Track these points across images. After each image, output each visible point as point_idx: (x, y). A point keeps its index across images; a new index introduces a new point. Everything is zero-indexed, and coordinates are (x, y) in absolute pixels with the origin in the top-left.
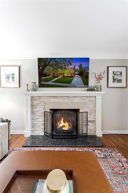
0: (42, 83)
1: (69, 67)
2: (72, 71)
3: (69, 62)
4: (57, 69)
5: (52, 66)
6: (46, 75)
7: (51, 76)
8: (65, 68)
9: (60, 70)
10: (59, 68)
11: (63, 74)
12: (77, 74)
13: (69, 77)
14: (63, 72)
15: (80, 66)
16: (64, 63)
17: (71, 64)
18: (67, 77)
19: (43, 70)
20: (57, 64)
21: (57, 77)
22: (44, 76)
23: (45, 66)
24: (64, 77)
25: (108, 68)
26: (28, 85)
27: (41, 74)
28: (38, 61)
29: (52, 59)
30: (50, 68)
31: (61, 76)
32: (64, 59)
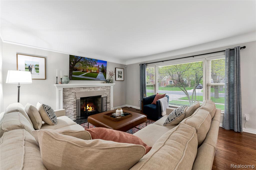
0: (73, 76)
1: (95, 66)
2: (97, 69)
3: (95, 62)
4: (86, 66)
5: (82, 62)
6: (76, 70)
7: (81, 71)
8: (92, 66)
9: (88, 67)
10: (87, 65)
11: (91, 70)
12: (100, 71)
13: (95, 73)
14: (90, 68)
15: (102, 66)
16: (91, 62)
17: (96, 64)
18: (94, 72)
19: (74, 65)
20: (86, 62)
21: (86, 72)
22: (75, 71)
23: (76, 62)
24: (91, 72)
25: (116, 68)
26: (57, 77)
27: (72, 68)
28: (70, 57)
29: (82, 58)
30: (80, 65)
31: (89, 72)
32: (91, 59)
